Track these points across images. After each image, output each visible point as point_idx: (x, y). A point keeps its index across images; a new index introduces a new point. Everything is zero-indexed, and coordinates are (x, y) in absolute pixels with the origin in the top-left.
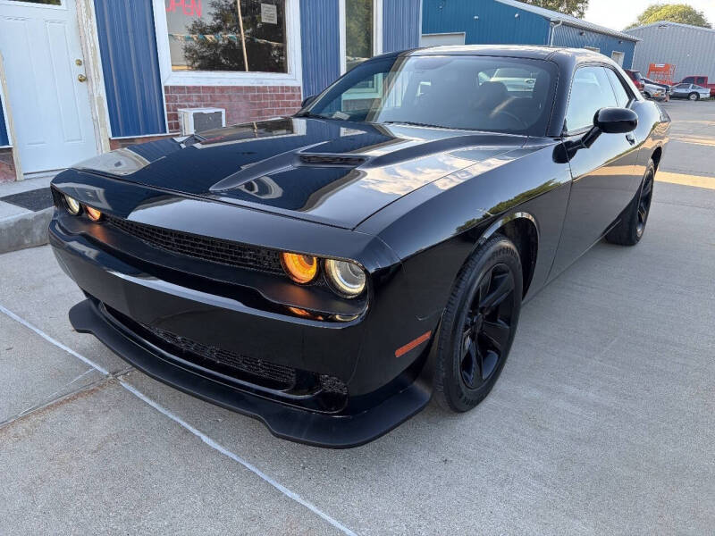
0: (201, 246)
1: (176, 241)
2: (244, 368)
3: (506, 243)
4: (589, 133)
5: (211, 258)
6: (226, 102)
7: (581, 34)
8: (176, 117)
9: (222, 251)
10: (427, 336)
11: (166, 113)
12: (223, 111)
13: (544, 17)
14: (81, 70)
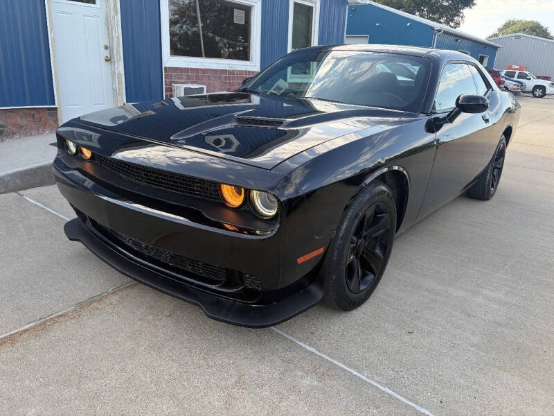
0: (162, 179)
1: (145, 175)
2: (189, 269)
3: (383, 188)
4: (452, 112)
5: (169, 188)
6: (206, 81)
7: (457, 40)
8: (171, 90)
9: (177, 183)
10: (321, 250)
11: (164, 87)
12: (205, 87)
13: (429, 26)
14: (107, 53)
